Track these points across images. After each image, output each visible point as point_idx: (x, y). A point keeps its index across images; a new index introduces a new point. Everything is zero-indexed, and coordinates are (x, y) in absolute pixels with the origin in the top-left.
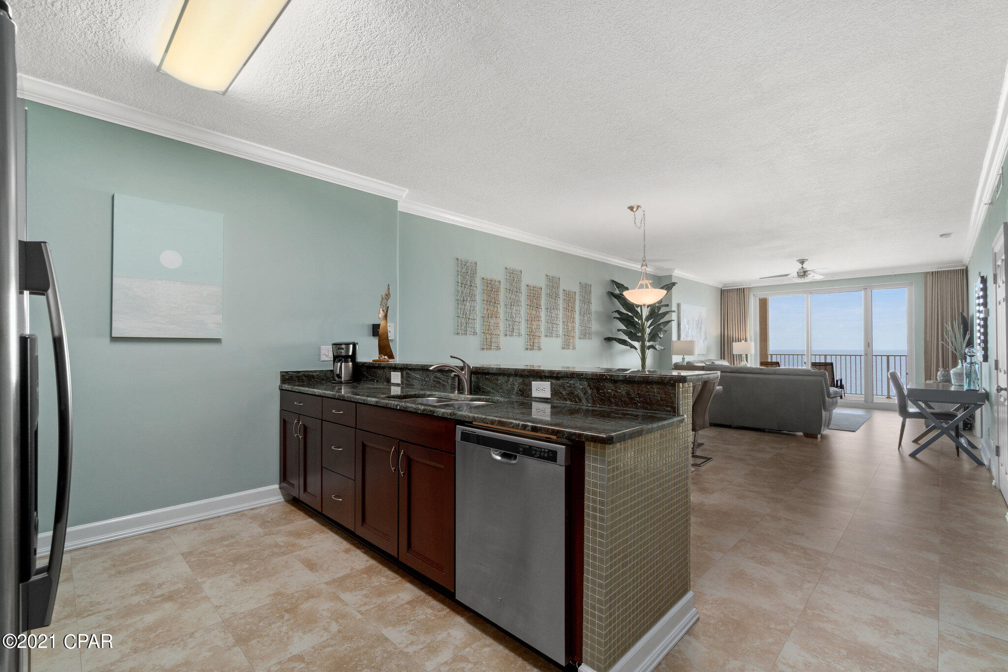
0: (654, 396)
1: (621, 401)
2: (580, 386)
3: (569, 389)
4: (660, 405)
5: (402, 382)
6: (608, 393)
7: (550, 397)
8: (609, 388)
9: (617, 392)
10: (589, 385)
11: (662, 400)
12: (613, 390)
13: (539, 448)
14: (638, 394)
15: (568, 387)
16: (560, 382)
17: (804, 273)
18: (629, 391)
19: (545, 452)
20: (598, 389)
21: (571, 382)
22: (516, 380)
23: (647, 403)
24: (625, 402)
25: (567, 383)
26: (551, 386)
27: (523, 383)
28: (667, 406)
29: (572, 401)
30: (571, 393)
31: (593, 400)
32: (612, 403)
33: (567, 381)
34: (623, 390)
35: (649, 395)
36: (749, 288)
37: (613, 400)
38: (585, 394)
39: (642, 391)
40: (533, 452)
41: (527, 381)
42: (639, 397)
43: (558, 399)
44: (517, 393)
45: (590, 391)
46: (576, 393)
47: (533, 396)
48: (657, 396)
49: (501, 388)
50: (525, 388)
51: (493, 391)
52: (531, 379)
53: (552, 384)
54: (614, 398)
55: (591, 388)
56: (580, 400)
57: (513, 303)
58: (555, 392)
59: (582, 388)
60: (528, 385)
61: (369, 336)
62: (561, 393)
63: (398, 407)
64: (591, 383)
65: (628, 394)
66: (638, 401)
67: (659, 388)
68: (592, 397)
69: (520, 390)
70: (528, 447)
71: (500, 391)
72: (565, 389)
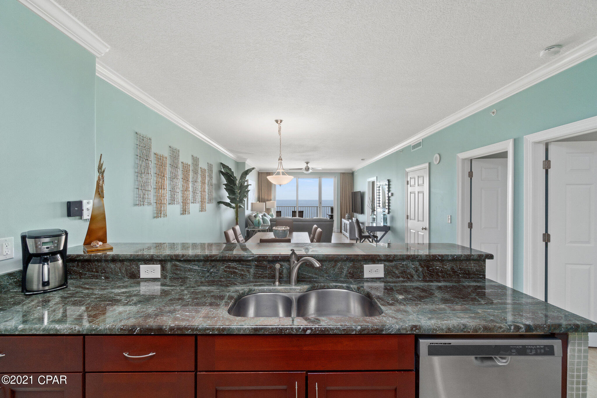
0: (471, 269)
1: (447, 274)
2: (411, 266)
3: (402, 269)
4: (475, 274)
5: (164, 276)
6: (436, 269)
7: (383, 277)
8: (438, 266)
9: (444, 268)
10: (420, 265)
11: (477, 271)
12: (440, 267)
13: (533, 346)
14: (460, 268)
15: (401, 267)
16: (393, 264)
17: (307, 169)
18: (453, 267)
19: (540, 349)
20: (428, 267)
21: (404, 263)
22: (345, 265)
23: (467, 274)
24: (450, 274)
25: (400, 264)
26: (384, 267)
27: (354, 267)
28: (480, 275)
29: (404, 278)
30: (403, 272)
31: (424, 275)
32: (439, 276)
33: (400, 263)
34: (448, 266)
35: (468, 268)
36: (272, 172)
37: (440, 274)
38: (416, 271)
39: (462, 266)
40: (528, 351)
41: (358, 265)
42: (461, 271)
43: (390, 277)
44: (346, 276)
45: (421, 269)
46: (408, 271)
47: (365, 277)
48: (473, 269)
49: (326, 273)
50: (355, 270)
51: (317, 276)
52: (362, 263)
53: (385, 266)
54: (441, 273)
55: (422, 267)
56: (412, 277)
57: (174, 177)
58: (387, 272)
59: (414, 267)
60: (358, 268)
61: (62, 216)
62: (394, 273)
63: (308, 332)
64: (423, 263)
65: (452, 269)
66: (459, 273)
67: (475, 263)
68: (423, 273)
69: (350, 273)
70: (521, 347)
71: (325, 275)
72: (397, 269)
